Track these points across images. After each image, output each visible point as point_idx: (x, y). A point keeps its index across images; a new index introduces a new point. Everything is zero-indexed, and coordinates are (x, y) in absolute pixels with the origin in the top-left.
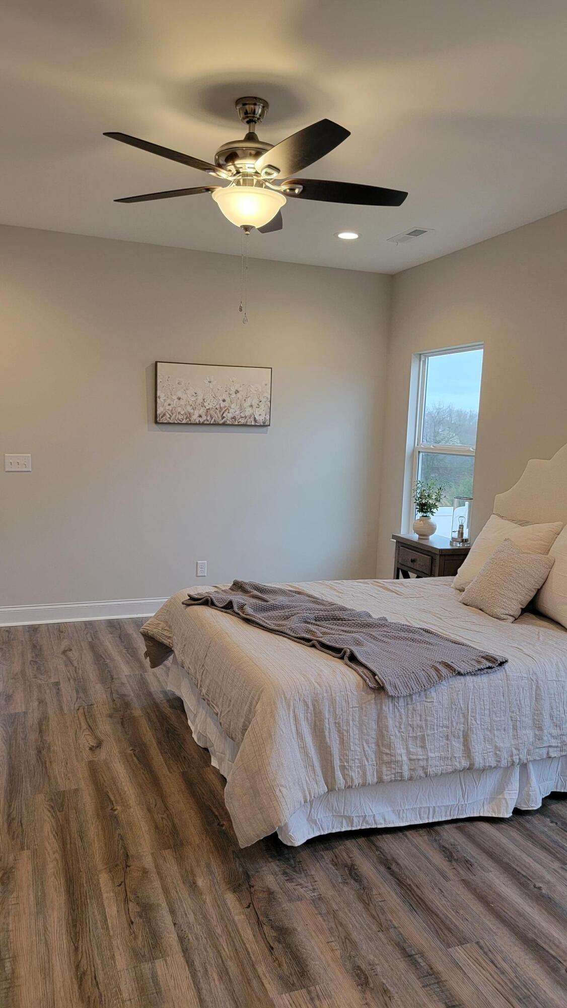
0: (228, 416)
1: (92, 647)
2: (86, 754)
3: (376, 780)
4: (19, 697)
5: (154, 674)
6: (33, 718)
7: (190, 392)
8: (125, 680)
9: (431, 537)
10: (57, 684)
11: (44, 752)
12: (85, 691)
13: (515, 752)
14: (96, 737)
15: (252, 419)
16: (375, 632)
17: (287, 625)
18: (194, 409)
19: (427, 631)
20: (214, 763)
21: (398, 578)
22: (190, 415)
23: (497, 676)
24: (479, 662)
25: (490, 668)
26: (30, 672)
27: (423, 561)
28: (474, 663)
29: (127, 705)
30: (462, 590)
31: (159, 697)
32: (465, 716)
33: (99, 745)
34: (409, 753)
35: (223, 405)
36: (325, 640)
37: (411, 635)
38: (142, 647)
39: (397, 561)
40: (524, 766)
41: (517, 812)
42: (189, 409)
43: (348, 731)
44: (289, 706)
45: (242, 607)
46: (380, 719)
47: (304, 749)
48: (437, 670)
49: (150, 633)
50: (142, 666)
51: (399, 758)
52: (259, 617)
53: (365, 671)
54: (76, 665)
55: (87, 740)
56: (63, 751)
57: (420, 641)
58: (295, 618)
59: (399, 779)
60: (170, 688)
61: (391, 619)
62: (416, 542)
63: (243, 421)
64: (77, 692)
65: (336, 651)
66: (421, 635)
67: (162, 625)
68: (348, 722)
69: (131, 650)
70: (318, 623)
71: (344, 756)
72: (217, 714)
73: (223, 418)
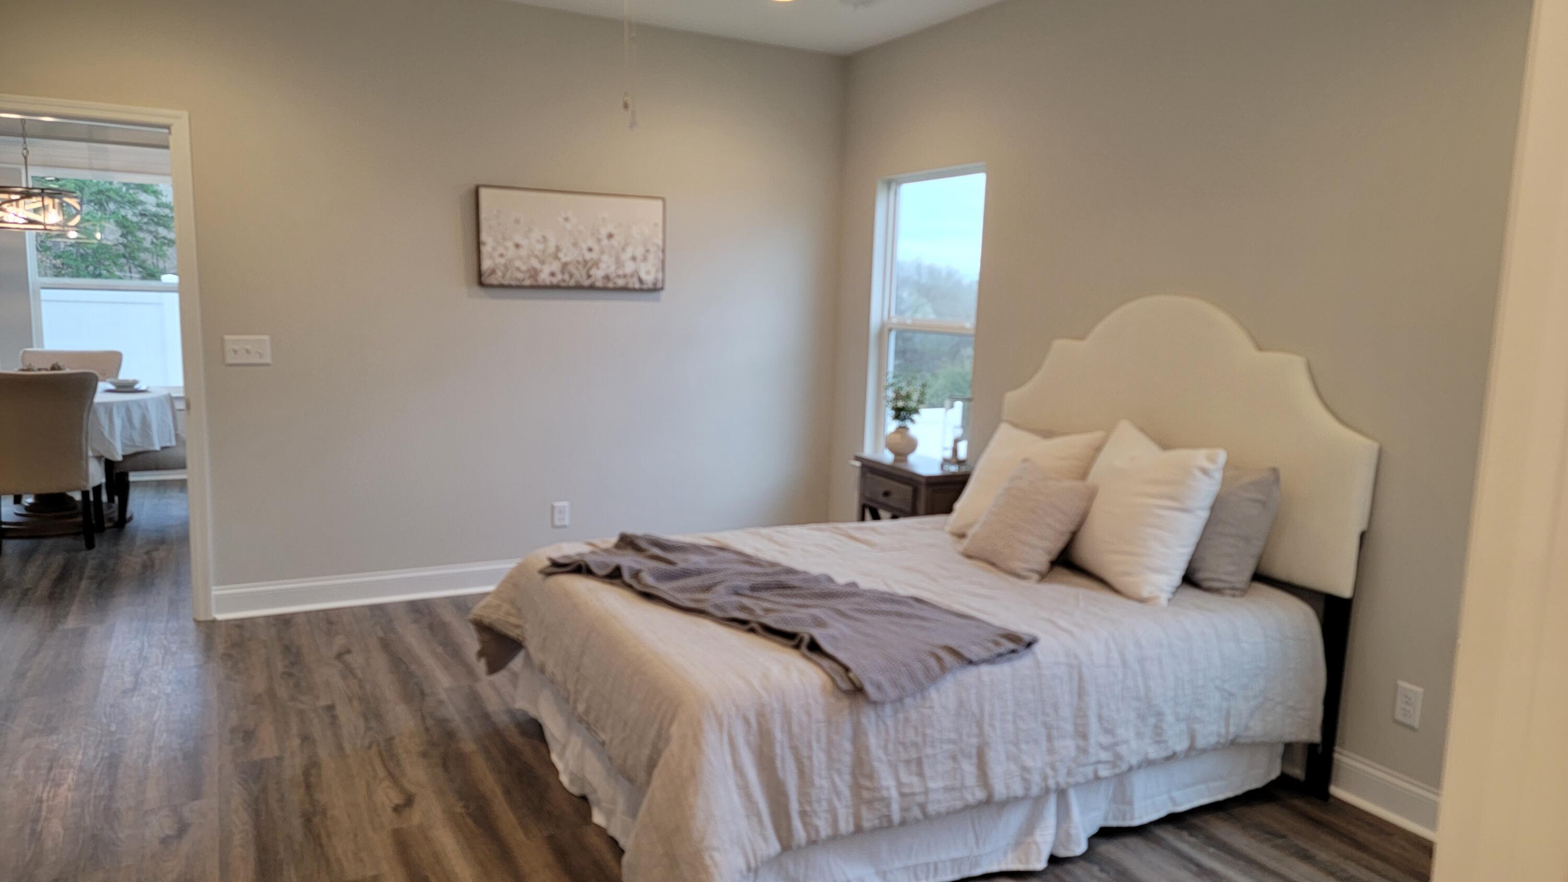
0: (598, 274)
1: (386, 645)
2: (388, 817)
3: (851, 828)
4: (267, 732)
5: (493, 685)
6: (293, 766)
7: (536, 234)
8: (443, 696)
9: (912, 458)
10: (331, 708)
11: (317, 820)
12: (379, 717)
13: (1050, 772)
14: (402, 790)
15: (635, 280)
16: (842, 605)
17: (710, 600)
18: (542, 262)
19: (918, 600)
20: (598, 818)
21: (862, 519)
22: (534, 273)
23: (1024, 663)
24: (997, 644)
25: (1013, 651)
26: (283, 692)
27: (902, 492)
28: (990, 645)
29: (450, 735)
30: (962, 536)
31: (502, 719)
32: (980, 725)
33: (409, 801)
34: (900, 784)
35: (588, 256)
36: (770, 621)
37: (895, 608)
38: (471, 643)
39: (862, 495)
40: (1062, 793)
41: (1054, 860)
42: (535, 263)
43: (810, 758)
44: (721, 725)
45: (636, 574)
46: (858, 736)
47: (745, 789)
48: (939, 659)
49: (487, 621)
50: (471, 672)
51: (885, 793)
52: (664, 589)
53: (835, 666)
54: (360, 675)
55: (387, 796)
56: (349, 817)
57: (909, 616)
58: (720, 589)
59: (886, 826)
60: (521, 704)
61: (865, 584)
62: (890, 467)
63: (621, 282)
64: (366, 718)
65: (789, 638)
66: (911, 606)
67: (506, 607)
68: (809, 742)
69: (453, 650)
70: (755, 594)
71: (805, 796)
72: (603, 744)
73: (589, 276)
